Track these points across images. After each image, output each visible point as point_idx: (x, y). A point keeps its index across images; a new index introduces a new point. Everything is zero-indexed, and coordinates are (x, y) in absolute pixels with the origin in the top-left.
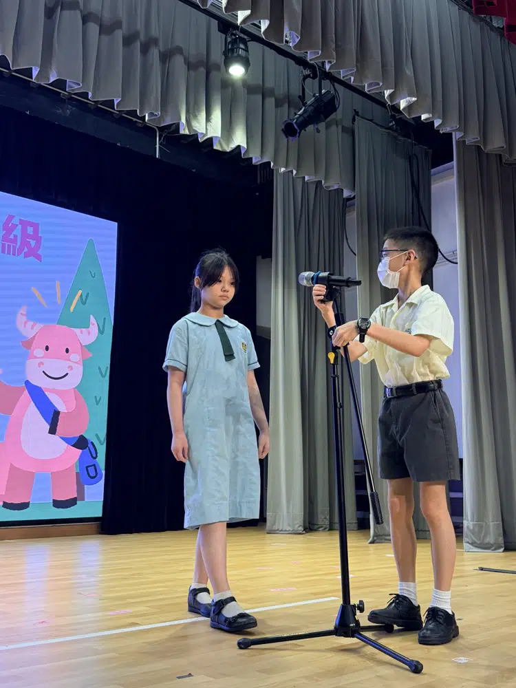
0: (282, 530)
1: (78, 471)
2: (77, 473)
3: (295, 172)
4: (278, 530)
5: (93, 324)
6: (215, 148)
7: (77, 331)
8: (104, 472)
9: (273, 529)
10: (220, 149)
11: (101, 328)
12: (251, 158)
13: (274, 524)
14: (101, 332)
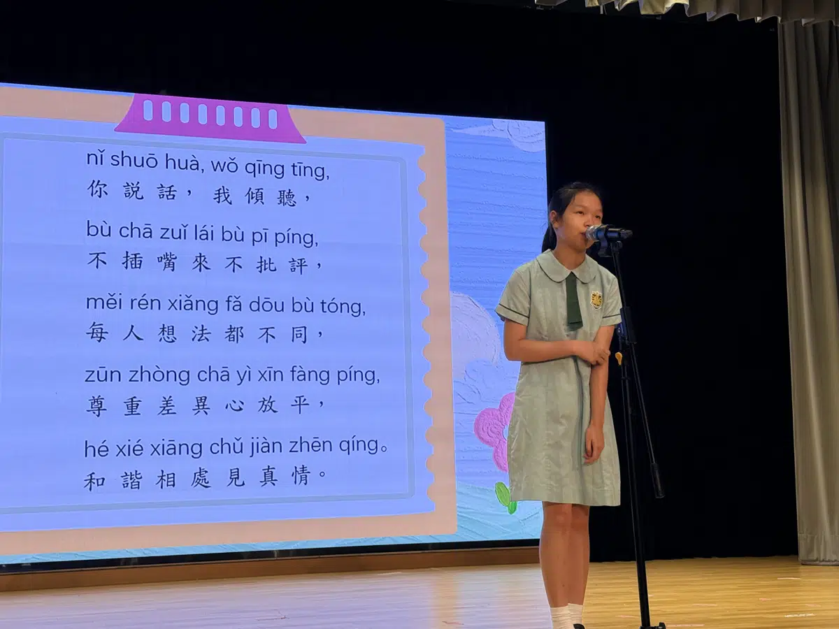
0: (823, 561)
3: (779, 19)
4: (817, 560)
6: (643, 12)
9: (811, 558)
10: (653, 14)
12: (705, 14)
13: (810, 550)
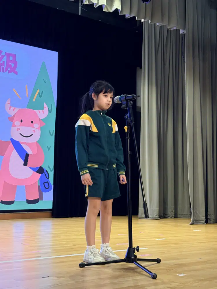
1: (39, 185)
2: (39, 186)
3: (150, 21)
5: (46, 108)
6: (104, 10)
7: (37, 111)
8: (53, 186)
9: (142, 216)
10: (107, 11)
11: (50, 110)
12: (125, 15)
14: (50, 112)
